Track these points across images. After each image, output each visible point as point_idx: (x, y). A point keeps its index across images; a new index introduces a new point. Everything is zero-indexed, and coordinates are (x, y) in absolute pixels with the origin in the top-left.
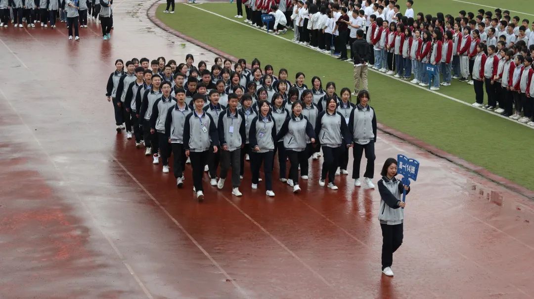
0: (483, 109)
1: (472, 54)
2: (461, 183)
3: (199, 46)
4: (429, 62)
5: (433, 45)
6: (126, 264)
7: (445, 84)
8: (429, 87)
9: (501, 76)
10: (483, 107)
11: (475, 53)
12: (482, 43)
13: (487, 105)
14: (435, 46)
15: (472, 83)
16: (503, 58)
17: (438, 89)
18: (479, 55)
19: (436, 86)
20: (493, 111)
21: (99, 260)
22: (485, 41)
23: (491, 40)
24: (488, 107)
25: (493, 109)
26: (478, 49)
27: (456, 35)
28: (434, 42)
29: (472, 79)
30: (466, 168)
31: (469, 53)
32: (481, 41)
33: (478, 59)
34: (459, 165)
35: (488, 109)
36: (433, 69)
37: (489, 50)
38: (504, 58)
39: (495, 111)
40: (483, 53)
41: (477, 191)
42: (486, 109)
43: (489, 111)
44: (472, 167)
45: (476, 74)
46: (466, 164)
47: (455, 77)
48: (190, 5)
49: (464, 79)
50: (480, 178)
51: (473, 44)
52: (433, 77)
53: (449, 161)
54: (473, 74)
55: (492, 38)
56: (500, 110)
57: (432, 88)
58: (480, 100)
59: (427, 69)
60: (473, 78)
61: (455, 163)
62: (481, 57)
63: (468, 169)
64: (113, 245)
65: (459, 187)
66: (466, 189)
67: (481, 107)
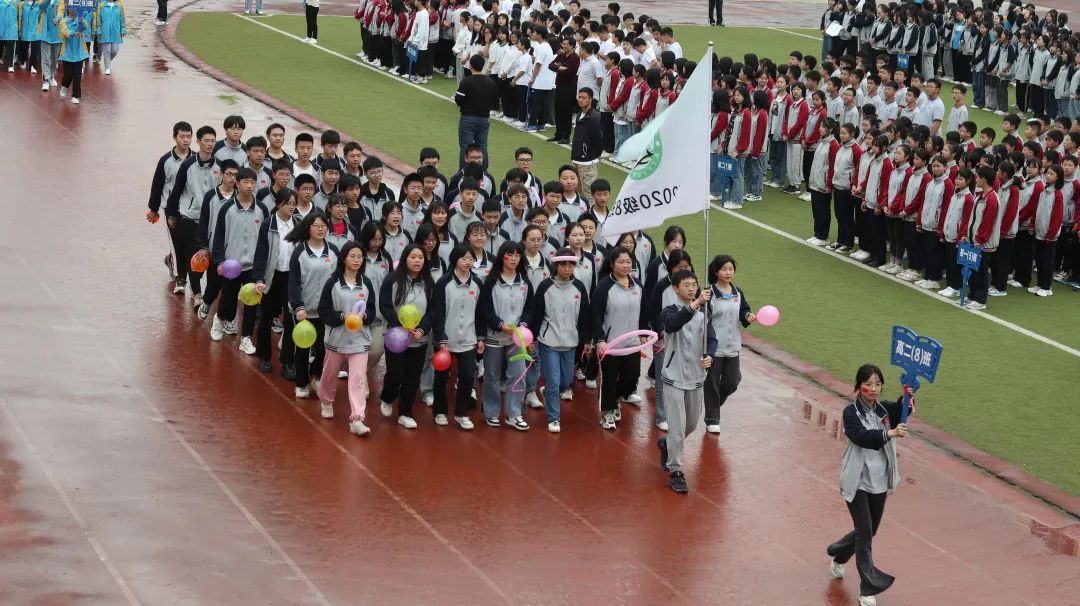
0: (828, 250)
1: (810, 139)
2: (776, 398)
3: (260, 101)
4: (725, 152)
5: (733, 118)
6: (90, 540)
7: (751, 198)
8: (721, 203)
9: (864, 185)
10: (828, 247)
11: (816, 137)
12: (829, 119)
13: (836, 244)
14: (739, 119)
15: (808, 197)
16: (869, 149)
17: (740, 207)
18: (825, 143)
19: (737, 201)
20: (848, 255)
21: (37, 530)
22: (838, 116)
23: (849, 113)
24: (838, 247)
25: (846, 252)
26: (822, 129)
27: (779, 99)
28: (736, 112)
29: (809, 190)
30: (789, 368)
31: (803, 138)
32: (830, 114)
33: (822, 150)
34: (774, 361)
35: (838, 250)
36: (730, 167)
37: (844, 134)
38: (871, 151)
39: (852, 255)
40: (832, 138)
41: (815, 416)
42: (833, 251)
43: (838, 254)
44: (800, 366)
45: (818, 180)
46: (787, 360)
47: (774, 185)
48: (246, 18)
49: (793, 189)
50: (813, 388)
51: (813, 119)
52: (731, 184)
53: (755, 352)
54: (811, 179)
55: (849, 109)
56: (862, 255)
57: (729, 205)
58: (821, 232)
59: (719, 165)
60: (812, 187)
61: (766, 357)
62: (828, 145)
63: (792, 371)
64: (65, 498)
65: (772, 406)
66: (785, 411)
67: (823, 246)
